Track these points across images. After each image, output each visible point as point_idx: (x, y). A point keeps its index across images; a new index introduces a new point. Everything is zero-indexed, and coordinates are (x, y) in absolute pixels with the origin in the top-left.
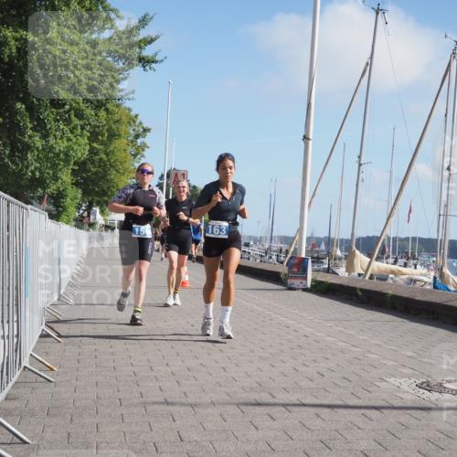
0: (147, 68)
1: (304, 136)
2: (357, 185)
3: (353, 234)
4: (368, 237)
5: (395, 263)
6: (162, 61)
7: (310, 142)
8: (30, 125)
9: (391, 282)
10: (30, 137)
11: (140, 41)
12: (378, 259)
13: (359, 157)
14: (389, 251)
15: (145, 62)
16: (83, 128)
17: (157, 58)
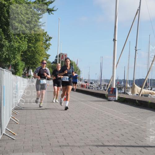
0: (50, 13)
1: (114, 39)
2: (135, 58)
3: (134, 78)
4: (140, 79)
5: (151, 90)
6: (56, 10)
7: (116, 42)
8: (4, 37)
9: (150, 97)
10: (4, 42)
11: (47, 2)
12: (145, 88)
13: (136, 47)
14: (149, 84)
15: (49, 11)
16: (25, 38)
17: (54, 9)
